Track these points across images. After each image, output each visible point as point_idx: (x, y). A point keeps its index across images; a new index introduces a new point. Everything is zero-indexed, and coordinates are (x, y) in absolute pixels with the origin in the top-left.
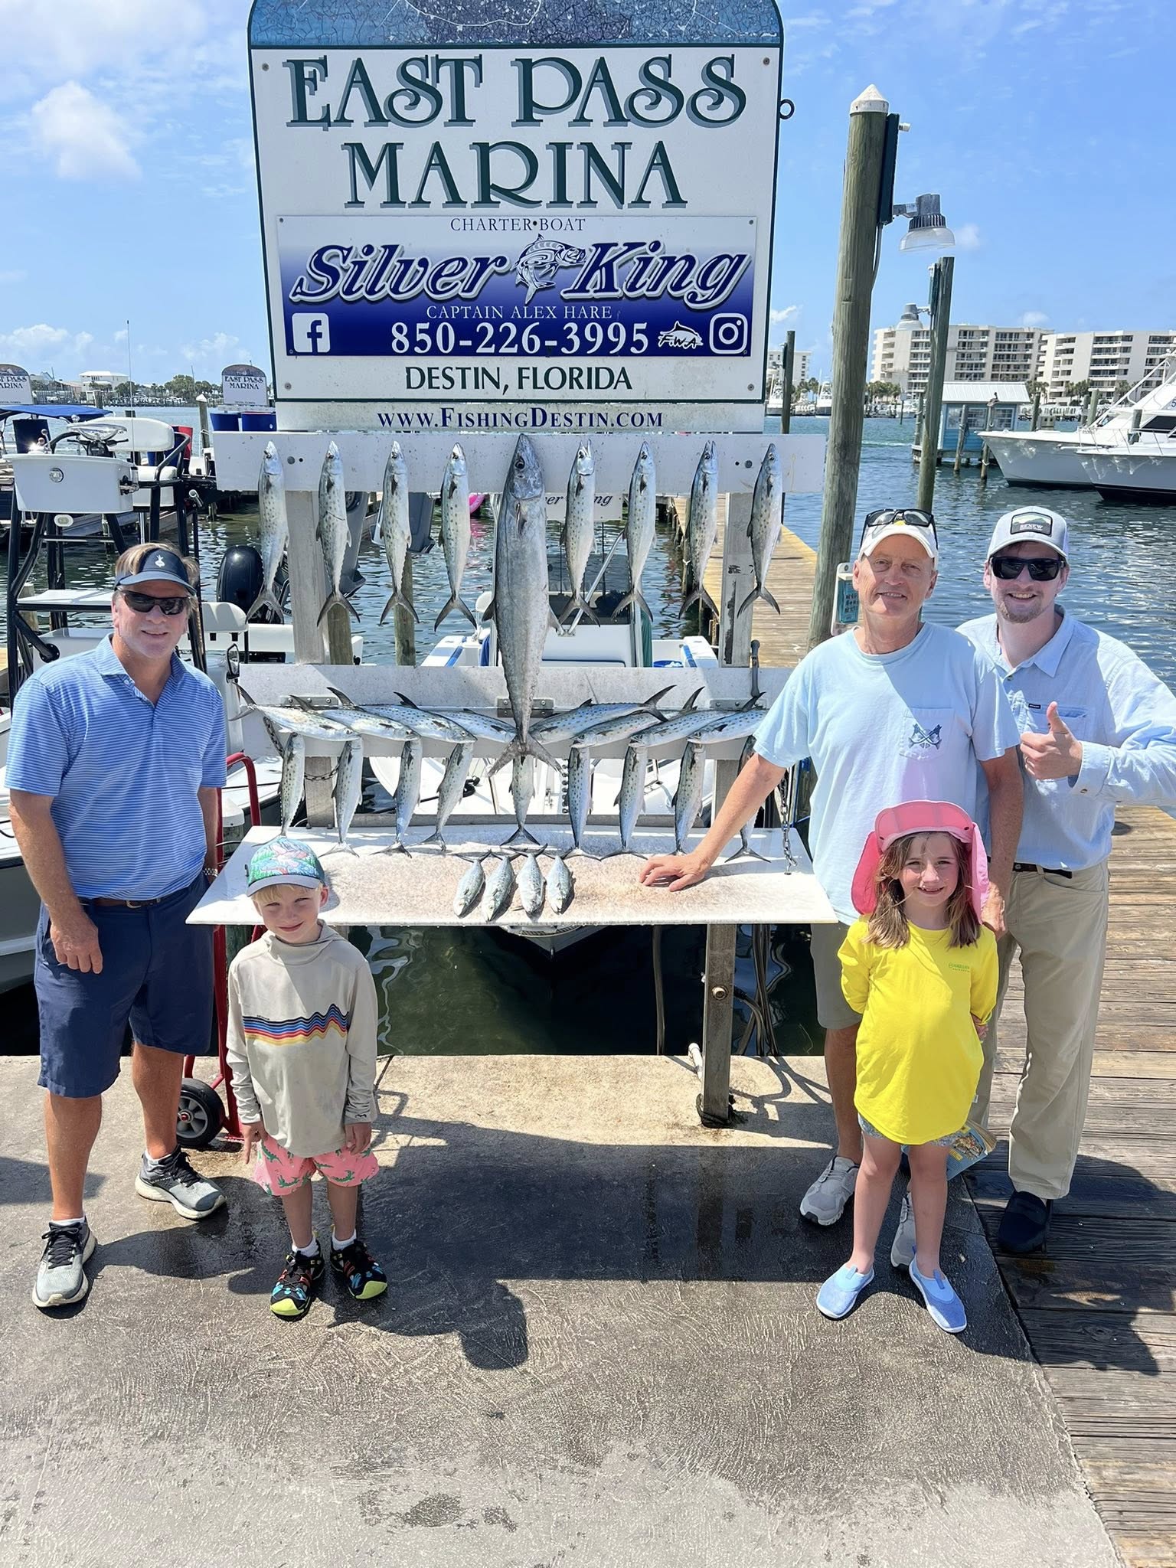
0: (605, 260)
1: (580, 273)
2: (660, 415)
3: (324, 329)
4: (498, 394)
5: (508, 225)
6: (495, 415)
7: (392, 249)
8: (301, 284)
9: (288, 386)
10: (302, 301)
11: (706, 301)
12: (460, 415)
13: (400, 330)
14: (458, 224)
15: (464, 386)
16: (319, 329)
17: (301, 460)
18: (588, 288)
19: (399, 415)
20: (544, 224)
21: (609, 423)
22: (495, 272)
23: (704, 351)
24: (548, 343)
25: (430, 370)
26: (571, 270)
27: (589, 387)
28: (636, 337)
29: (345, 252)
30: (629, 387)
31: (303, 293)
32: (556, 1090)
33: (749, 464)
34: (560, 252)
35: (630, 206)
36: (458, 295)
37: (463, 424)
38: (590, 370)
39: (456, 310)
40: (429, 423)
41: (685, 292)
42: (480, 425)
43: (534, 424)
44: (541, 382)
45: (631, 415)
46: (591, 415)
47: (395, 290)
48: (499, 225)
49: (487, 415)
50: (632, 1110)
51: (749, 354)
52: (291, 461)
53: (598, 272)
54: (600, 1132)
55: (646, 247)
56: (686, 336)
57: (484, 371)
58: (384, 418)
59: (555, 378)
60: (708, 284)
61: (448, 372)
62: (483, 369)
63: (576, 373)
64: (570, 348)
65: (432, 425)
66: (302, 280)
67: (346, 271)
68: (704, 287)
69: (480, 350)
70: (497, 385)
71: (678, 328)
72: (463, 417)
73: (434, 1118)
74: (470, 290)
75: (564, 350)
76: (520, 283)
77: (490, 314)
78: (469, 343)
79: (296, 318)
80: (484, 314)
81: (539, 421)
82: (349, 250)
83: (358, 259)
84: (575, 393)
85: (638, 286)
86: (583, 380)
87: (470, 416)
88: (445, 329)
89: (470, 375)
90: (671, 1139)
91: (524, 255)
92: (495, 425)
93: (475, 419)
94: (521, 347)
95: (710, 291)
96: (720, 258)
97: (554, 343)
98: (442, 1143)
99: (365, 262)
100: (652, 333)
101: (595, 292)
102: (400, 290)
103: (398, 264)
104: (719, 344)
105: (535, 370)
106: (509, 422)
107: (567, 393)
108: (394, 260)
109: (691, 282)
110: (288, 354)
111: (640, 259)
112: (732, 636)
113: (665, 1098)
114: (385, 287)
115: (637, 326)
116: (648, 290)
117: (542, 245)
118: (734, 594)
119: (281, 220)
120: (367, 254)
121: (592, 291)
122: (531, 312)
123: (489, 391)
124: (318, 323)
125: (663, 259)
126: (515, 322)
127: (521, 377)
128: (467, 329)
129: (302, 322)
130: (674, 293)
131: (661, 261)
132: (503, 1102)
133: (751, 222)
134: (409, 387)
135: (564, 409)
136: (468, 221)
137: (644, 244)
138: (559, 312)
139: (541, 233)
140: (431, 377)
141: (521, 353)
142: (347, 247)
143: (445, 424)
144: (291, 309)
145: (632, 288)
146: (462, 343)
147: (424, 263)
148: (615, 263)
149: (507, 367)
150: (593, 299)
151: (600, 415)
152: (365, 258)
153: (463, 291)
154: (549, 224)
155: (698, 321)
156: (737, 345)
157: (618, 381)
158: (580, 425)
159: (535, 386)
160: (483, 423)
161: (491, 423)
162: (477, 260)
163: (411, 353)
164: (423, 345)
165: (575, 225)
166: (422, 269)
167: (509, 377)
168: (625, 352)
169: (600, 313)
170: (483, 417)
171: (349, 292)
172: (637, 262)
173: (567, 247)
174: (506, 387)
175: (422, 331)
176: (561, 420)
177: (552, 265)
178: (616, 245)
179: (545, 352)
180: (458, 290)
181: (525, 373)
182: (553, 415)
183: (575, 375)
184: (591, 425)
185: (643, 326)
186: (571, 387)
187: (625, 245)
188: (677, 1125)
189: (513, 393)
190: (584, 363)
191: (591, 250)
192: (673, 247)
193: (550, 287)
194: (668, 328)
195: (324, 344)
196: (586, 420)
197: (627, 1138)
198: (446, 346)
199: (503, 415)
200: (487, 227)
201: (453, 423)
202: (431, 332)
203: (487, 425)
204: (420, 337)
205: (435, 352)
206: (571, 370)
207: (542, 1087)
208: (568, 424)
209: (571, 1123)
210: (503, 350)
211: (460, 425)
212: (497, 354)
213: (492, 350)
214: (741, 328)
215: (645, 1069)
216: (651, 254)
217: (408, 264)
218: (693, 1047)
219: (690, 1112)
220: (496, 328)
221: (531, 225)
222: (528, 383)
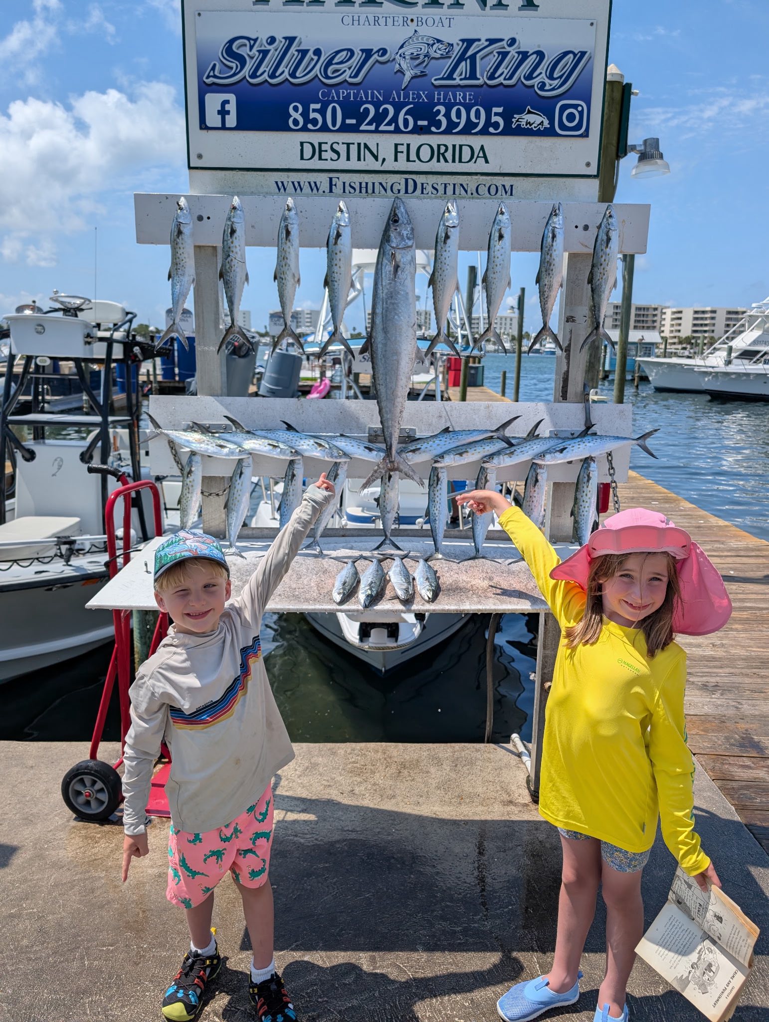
0: (470, 53)
1: (448, 63)
2: (512, 186)
3: (232, 107)
4: (377, 166)
5: (390, 21)
6: (374, 184)
7: (291, 40)
8: (213, 68)
9: (200, 156)
10: (214, 84)
11: (553, 89)
12: (344, 183)
13: (296, 109)
14: (348, 20)
15: (348, 159)
16: (227, 107)
17: (209, 218)
18: (455, 76)
19: (293, 183)
20: (421, 22)
21: (469, 192)
22: (377, 61)
23: (550, 132)
24: (420, 123)
25: (320, 144)
26: (441, 61)
27: (454, 161)
28: (494, 119)
29: (252, 42)
30: (487, 162)
31: (215, 76)
32: (406, 772)
33: (586, 228)
34: (432, 45)
35: (492, 8)
36: (346, 81)
37: (347, 191)
38: (454, 146)
39: (343, 93)
40: (318, 190)
41: (535, 82)
42: (361, 192)
43: (406, 192)
44: (413, 156)
45: (488, 186)
46: (454, 185)
47: (293, 75)
48: (382, 21)
49: (367, 184)
50: (471, 790)
51: (587, 136)
52: (200, 218)
53: (463, 63)
54: (447, 809)
55: (504, 43)
56: (536, 119)
57: (366, 146)
58: (280, 185)
59: (425, 153)
60: (555, 76)
61: (335, 146)
62: (365, 145)
63: (443, 149)
64: (438, 127)
65: (321, 191)
66: (215, 65)
67: (252, 58)
68: (551, 77)
69: (363, 127)
70: (376, 158)
71: (529, 112)
72: (347, 185)
73: (304, 796)
74: (356, 76)
75: (433, 129)
76: (398, 71)
77: (372, 97)
78: (354, 121)
79: (209, 97)
80: (367, 97)
81: (410, 189)
82: (256, 40)
83: (263, 48)
84: (442, 166)
85: (496, 75)
86: (449, 155)
87: (353, 184)
88: (334, 109)
89: (354, 149)
90: (508, 814)
91: (402, 47)
92: (373, 192)
93: (357, 187)
94: (397, 126)
95: (556, 82)
96: (566, 54)
97: (425, 123)
98: (311, 817)
99: (268, 51)
100: (507, 116)
101: (461, 80)
102: (298, 75)
103: (296, 53)
104: (563, 127)
105: (408, 145)
106: (386, 190)
107: (434, 166)
108: (293, 50)
109: (541, 73)
110: (201, 128)
111: (499, 53)
112: (568, 376)
113: (497, 779)
114: (284, 72)
115: (495, 110)
116: (505, 79)
117: (417, 39)
118: (570, 340)
119: (199, 14)
120: (271, 43)
121: (458, 79)
122: (406, 96)
123: (370, 163)
124: (227, 102)
125: (519, 53)
126: (393, 104)
127: (396, 152)
128: (352, 109)
129: (214, 101)
130: (526, 82)
131: (516, 55)
132: (361, 783)
133: (592, 24)
134: (302, 158)
135: (432, 179)
136: (356, 18)
137: (502, 40)
138: (430, 96)
139: (417, 29)
140: (320, 151)
141: (397, 131)
142: (254, 37)
143: (331, 191)
144: (204, 89)
145: (492, 77)
146: (348, 121)
147: (318, 52)
148: (478, 56)
149: (385, 144)
150: (459, 86)
151: (462, 185)
152: (268, 47)
153: (350, 77)
154: (424, 21)
155: (546, 107)
156: (578, 127)
157: (478, 157)
158: (445, 193)
159: (408, 160)
160: (364, 190)
161: (370, 191)
162: (362, 51)
163: (304, 129)
164: (314, 122)
165: (446, 23)
166: (316, 58)
167: (386, 151)
168: (484, 132)
169: (464, 98)
170: (364, 185)
171: (254, 75)
172: (497, 55)
173: (439, 41)
174: (384, 160)
175: (314, 110)
176: (429, 189)
177: (425, 56)
178: (479, 40)
179: (419, 130)
180: (346, 76)
181: (400, 148)
182: (422, 184)
183: (442, 151)
184: (454, 193)
185: (500, 110)
186: (438, 161)
187: (487, 40)
188: (511, 802)
189: (390, 165)
190: (450, 140)
191: (458, 44)
192: (527, 43)
193: (423, 75)
194: (521, 112)
195: (232, 120)
196: (450, 189)
197: (470, 814)
198: (334, 124)
199: (381, 184)
200: (372, 23)
201: (338, 190)
202: (322, 112)
203: (367, 192)
204: (313, 115)
205: (324, 129)
206: (439, 146)
207: (393, 770)
208: (435, 192)
209: (421, 800)
210: (382, 128)
211: (344, 191)
212: (377, 131)
213: (373, 127)
214: (581, 113)
215: (478, 755)
216: (508, 49)
217: (304, 53)
218: (515, 736)
219: (520, 791)
220: (377, 110)
221: (409, 22)
222: (402, 157)
